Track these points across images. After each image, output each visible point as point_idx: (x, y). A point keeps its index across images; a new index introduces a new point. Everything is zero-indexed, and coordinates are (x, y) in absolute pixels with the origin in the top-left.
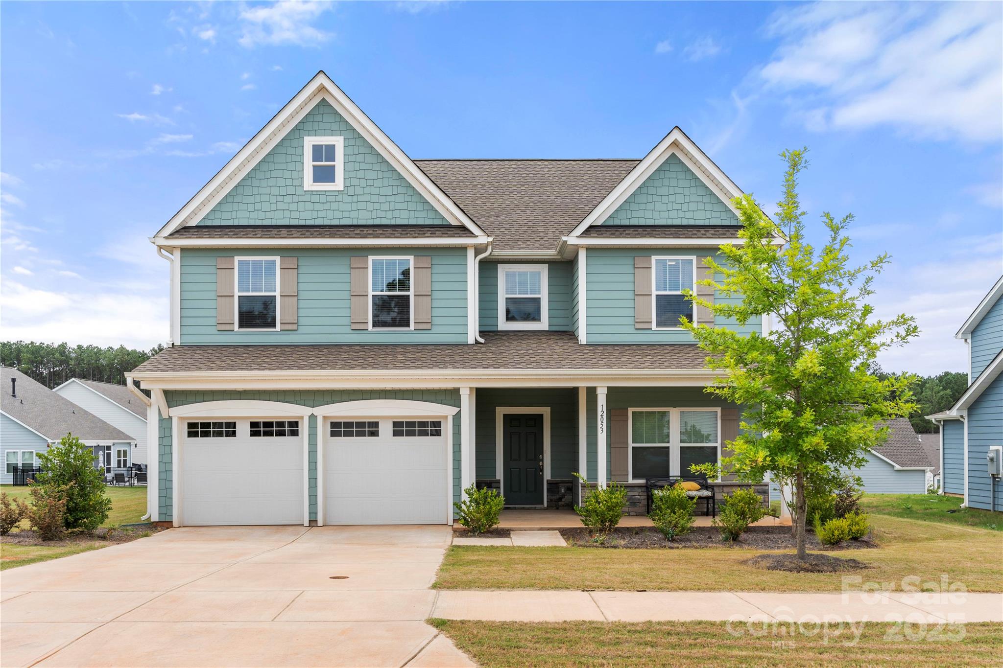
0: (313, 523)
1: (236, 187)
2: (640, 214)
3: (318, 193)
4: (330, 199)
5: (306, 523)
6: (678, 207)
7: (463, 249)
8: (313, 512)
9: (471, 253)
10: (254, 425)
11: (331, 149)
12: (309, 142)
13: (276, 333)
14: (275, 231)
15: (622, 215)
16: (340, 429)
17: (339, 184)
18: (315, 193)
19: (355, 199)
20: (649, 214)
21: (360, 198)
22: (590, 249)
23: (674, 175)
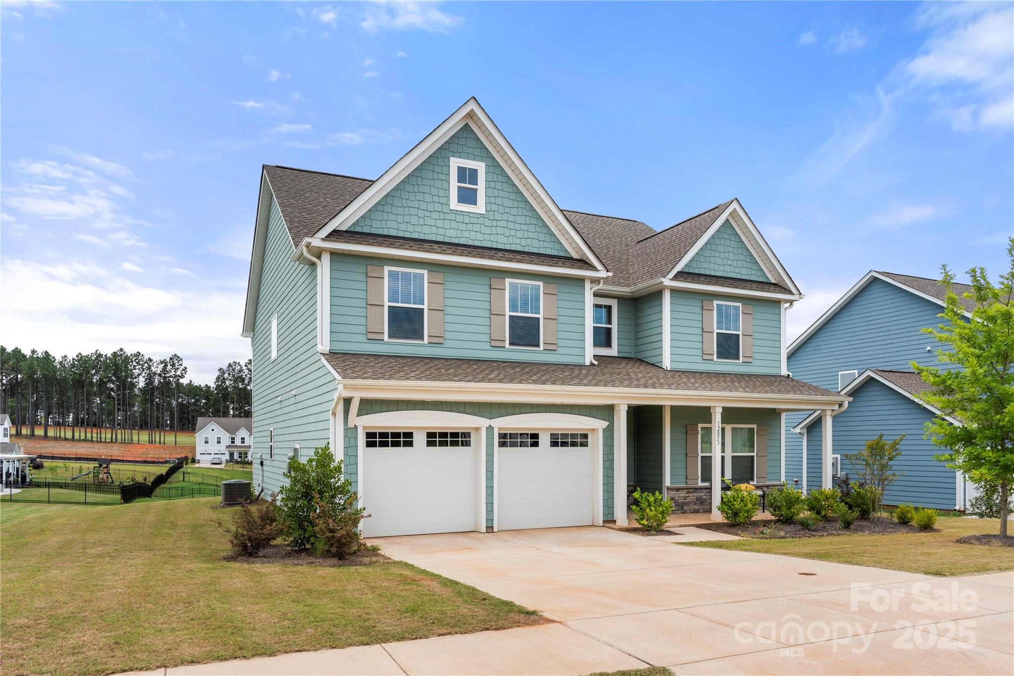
0: (490, 529)
1: (385, 196)
2: (706, 265)
3: (463, 213)
4: (474, 220)
5: (484, 530)
6: (730, 263)
7: (581, 280)
8: (490, 519)
9: (588, 285)
10: (430, 435)
11: (474, 173)
12: (455, 163)
13: (424, 346)
14: (426, 245)
15: (694, 265)
16: (507, 440)
17: (480, 208)
18: (460, 213)
19: (494, 223)
20: (712, 266)
21: (499, 223)
22: (674, 291)
23: (727, 237)
